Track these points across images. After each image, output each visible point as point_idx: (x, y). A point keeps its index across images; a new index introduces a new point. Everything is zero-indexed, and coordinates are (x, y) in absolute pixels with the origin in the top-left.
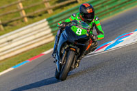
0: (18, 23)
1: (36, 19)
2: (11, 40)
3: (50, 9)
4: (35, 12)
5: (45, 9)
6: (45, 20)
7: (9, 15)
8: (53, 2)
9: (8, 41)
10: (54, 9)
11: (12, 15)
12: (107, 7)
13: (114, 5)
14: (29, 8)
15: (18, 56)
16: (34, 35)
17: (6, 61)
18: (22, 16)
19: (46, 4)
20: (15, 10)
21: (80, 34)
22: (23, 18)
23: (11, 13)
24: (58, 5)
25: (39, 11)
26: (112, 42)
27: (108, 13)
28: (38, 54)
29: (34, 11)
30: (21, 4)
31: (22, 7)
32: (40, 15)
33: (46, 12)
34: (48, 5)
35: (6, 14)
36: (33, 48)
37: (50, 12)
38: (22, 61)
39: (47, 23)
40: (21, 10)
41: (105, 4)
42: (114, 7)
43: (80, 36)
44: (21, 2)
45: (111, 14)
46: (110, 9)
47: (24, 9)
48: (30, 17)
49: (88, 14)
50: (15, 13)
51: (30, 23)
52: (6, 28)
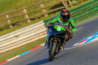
0: (23, 23)
1: (36, 20)
2: (18, 36)
3: (46, 13)
4: (36, 16)
5: (43, 13)
6: (42, 21)
7: (16, 18)
8: (48, 8)
9: (16, 36)
10: (49, 14)
11: (18, 18)
12: (87, 12)
13: (91, 11)
14: (31, 13)
15: (23, 47)
16: (35, 32)
17: (14, 50)
18: (26, 18)
19: (43, 10)
20: (21, 14)
21: (60, 30)
22: (27, 19)
23: (18, 16)
24: (51, 11)
25: (38, 15)
26: (90, 38)
27: (88, 17)
28: (37, 46)
29: (34, 15)
30: (25, 10)
31: (26, 12)
32: (39, 18)
33: (43, 16)
34: (44, 11)
35: (15, 17)
36: (34, 42)
37: (46, 15)
38: (26, 51)
39: (44, 24)
40: (25, 14)
41: (85, 10)
42: (92, 12)
43: (60, 32)
44: (25, 8)
45: (89, 17)
46: (89, 14)
47: (27, 14)
48: (31, 19)
49: (65, 16)
50: (20, 16)
51: (32, 24)
52: (15, 27)
